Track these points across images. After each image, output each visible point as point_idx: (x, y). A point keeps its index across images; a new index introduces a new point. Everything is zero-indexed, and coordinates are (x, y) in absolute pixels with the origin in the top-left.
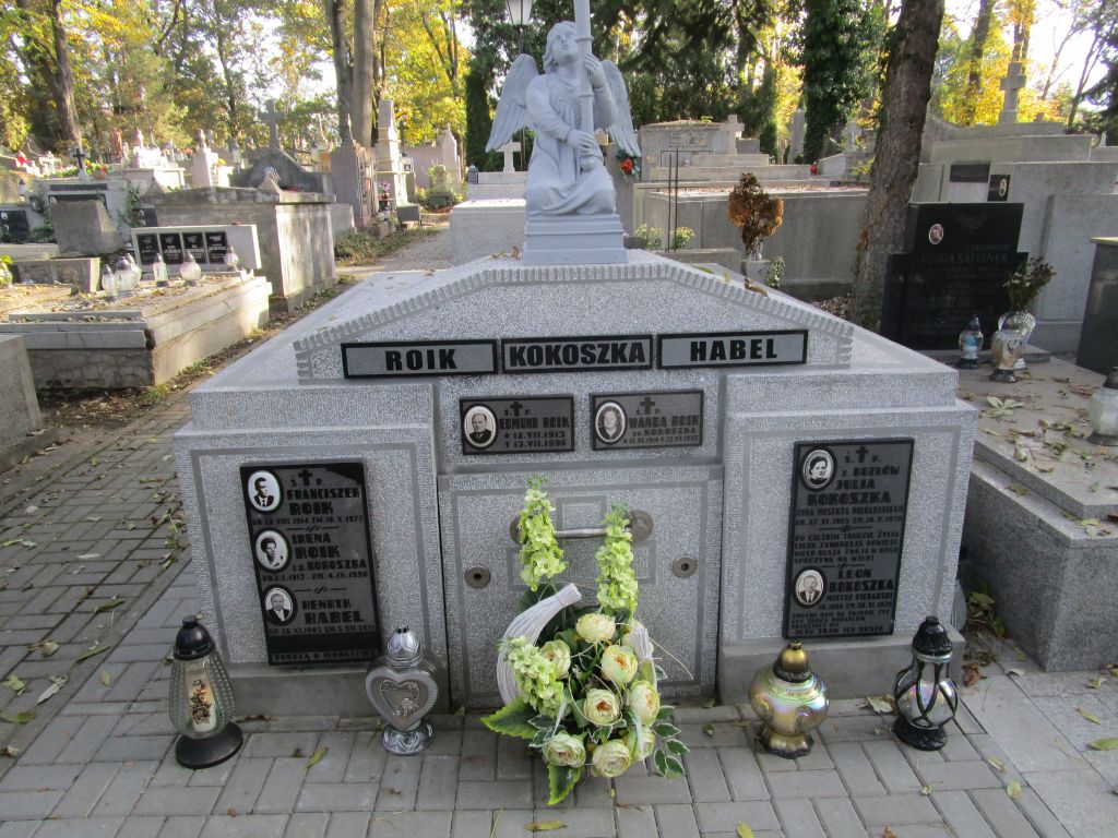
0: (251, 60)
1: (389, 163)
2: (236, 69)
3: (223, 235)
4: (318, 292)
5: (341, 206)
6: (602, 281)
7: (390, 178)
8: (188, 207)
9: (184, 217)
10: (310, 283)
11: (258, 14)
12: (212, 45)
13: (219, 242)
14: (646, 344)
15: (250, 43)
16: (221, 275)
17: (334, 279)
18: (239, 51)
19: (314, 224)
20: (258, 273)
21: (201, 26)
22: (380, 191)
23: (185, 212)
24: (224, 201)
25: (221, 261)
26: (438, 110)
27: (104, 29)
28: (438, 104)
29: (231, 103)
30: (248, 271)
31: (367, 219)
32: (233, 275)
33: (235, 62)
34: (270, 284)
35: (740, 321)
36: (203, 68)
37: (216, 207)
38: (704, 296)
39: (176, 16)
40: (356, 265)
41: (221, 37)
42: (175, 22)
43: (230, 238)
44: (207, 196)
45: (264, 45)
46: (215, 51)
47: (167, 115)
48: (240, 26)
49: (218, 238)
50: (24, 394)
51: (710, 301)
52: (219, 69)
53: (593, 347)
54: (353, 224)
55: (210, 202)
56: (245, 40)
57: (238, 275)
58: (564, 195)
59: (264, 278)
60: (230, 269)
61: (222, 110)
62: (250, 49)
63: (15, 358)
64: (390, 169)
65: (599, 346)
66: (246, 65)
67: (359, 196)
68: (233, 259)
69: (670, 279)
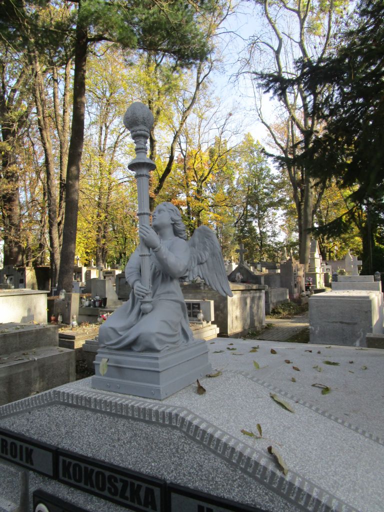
0: (271, 227)
1: (314, 269)
2: (264, 230)
3: (198, 304)
4: (250, 332)
5: (282, 289)
6: (127, 417)
7: (314, 276)
8: (193, 291)
9: (190, 295)
10: (247, 328)
11: (275, 209)
12: (256, 222)
13: (197, 308)
14: (157, 492)
15: (271, 220)
16: (194, 323)
17: (263, 326)
18: (266, 223)
19: (253, 300)
20: (213, 323)
21: (252, 215)
22: (306, 281)
23: (191, 293)
24: (206, 289)
25: (196, 316)
26: (353, 243)
27: (216, 219)
28: (352, 240)
29: (261, 243)
30: (208, 322)
31: (296, 296)
32: (199, 324)
33: (264, 228)
34: (218, 328)
35: (252, 495)
36: (252, 230)
37: (203, 291)
38: (212, 455)
39: (244, 213)
40: (281, 318)
41: (259, 219)
42: (243, 215)
43: (201, 306)
44: (200, 286)
45: (276, 220)
46: (257, 224)
47: (235, 249)
48: (268, 214)
49: (197, 306)
50: (69, 377)
51: (218, 463)
52: (258, 231)
53: (116, 480)
54: (288, 297)
55: (200, 289)
56: (270, 219)
57: (202, 324)
58: (120, 333)
59: (216, 326)
60: (199, 320)
61: (257, 246)
62: (270, 222)
63: (69, 360)
64: (315, 271)
65: (121, 480)
66: (268, 230)
67: (293, 285)
68: (201, 316)
69: (180, 429)
